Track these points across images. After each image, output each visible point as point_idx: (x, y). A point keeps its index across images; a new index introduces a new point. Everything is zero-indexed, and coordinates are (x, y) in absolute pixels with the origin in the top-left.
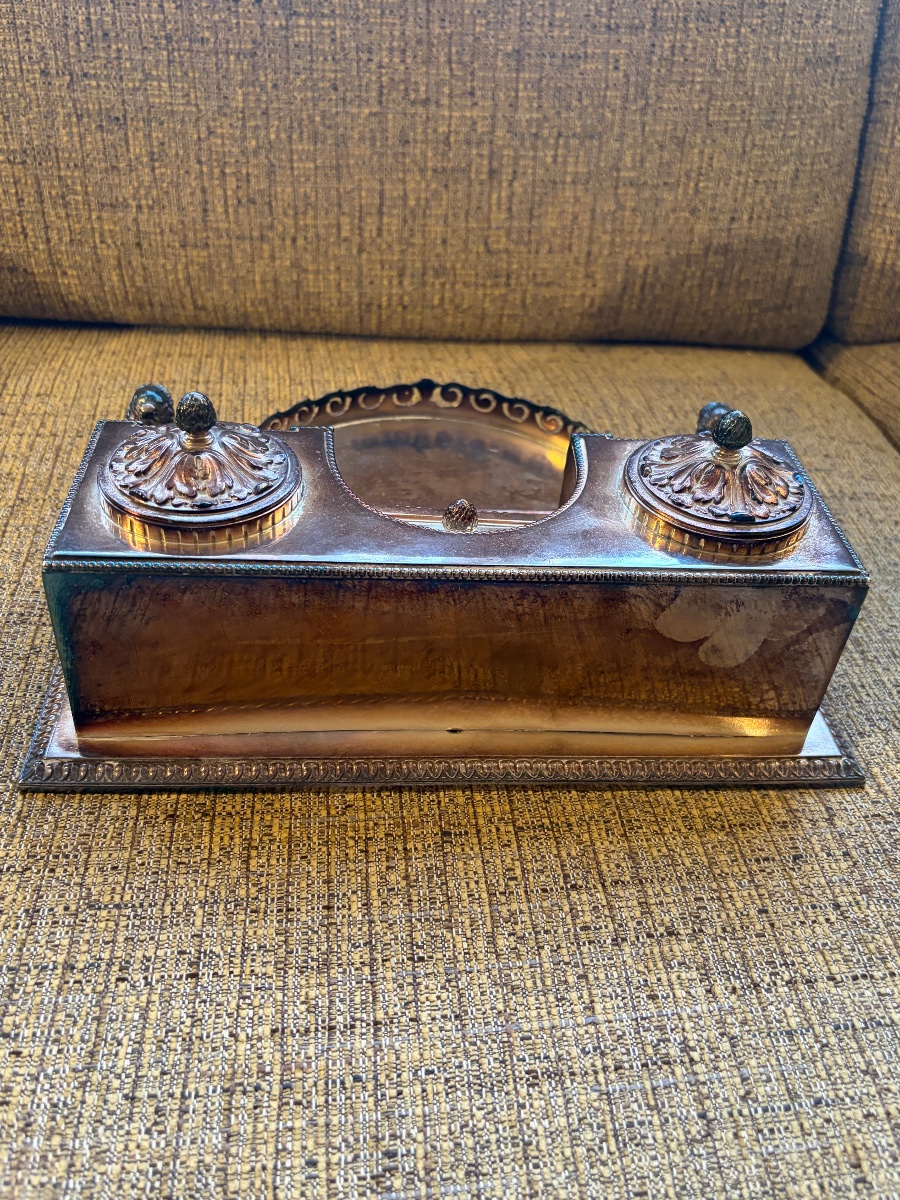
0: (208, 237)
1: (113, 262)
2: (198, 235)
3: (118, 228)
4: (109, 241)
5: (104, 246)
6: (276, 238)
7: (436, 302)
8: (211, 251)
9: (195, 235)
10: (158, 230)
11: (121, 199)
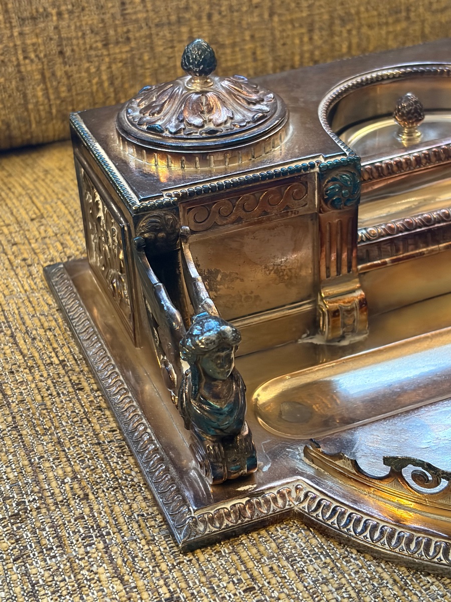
0: (128, 31)
1: (38, 77)
2: (119, 30)
3: (40, 41)
4: (32, 56)
5: (27, 61)
6: (194, 18)
7: (345, 49)
8: (133, 44)
9: (116, 31)
10: (80, 34)
11: (41, 10)
